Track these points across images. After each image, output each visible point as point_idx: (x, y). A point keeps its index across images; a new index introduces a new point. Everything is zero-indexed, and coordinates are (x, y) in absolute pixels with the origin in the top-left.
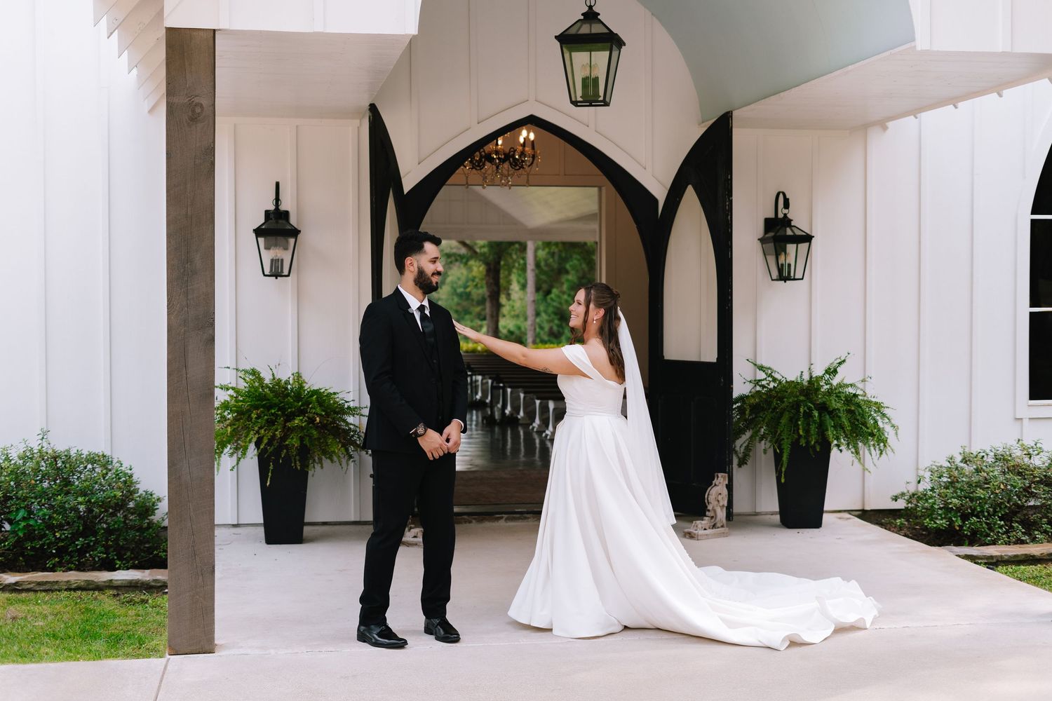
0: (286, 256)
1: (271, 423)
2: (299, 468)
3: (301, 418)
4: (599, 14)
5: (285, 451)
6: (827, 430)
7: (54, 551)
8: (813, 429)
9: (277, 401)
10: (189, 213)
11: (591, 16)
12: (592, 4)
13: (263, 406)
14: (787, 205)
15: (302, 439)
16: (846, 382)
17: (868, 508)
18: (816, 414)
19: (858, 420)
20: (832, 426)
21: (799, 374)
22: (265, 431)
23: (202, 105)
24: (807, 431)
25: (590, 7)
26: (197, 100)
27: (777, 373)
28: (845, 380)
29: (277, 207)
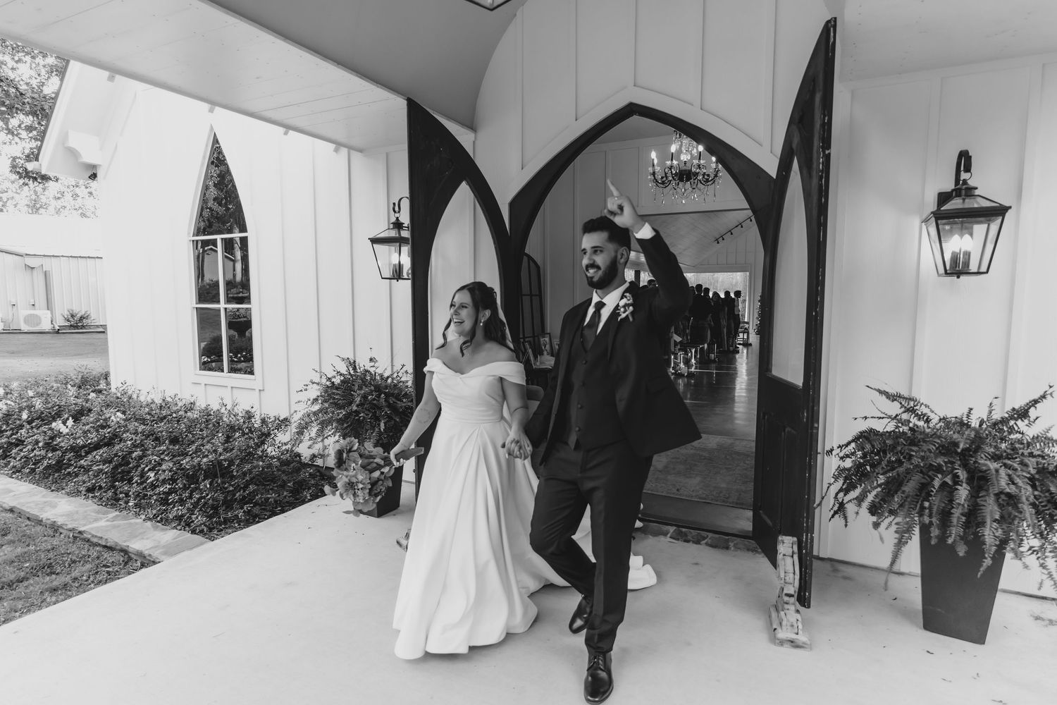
6: (983, 524)
8: (958, 517)
14: (968, 169)
20: (995, 521)
21: (966, 411)
27: (926, 406)
28: (1048, 430)
29: (398, 218)
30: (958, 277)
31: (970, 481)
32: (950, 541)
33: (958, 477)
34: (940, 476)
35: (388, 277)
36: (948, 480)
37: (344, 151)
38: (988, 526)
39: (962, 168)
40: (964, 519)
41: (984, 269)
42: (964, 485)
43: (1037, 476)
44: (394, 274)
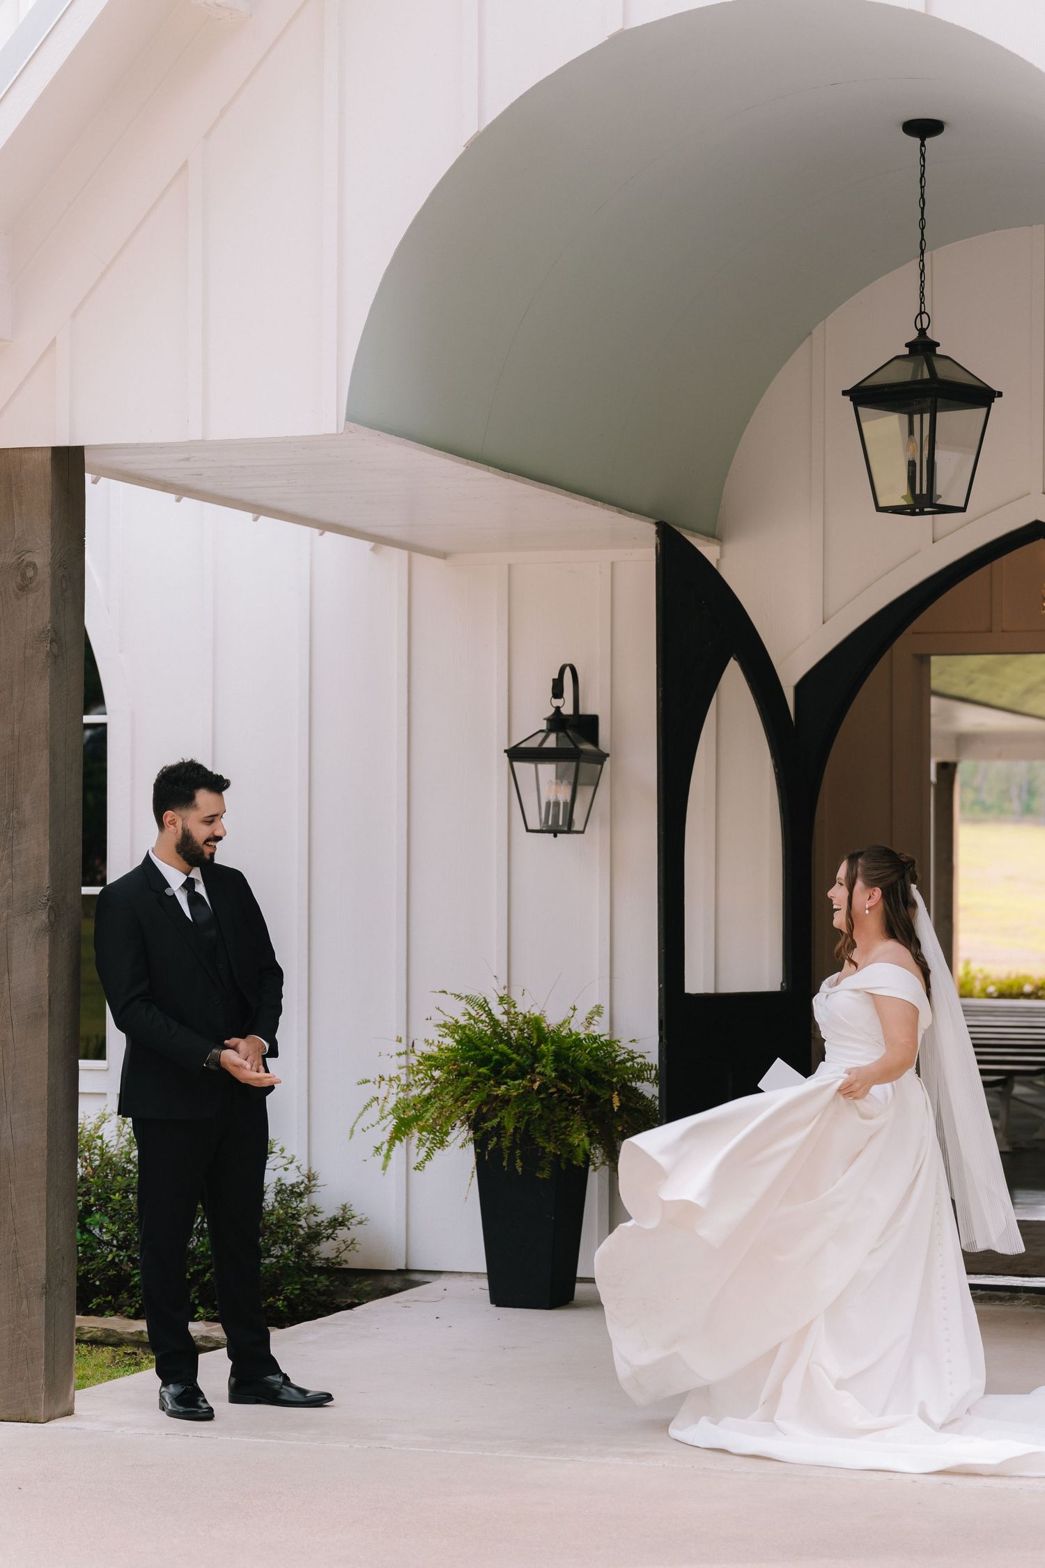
2: (520, 1170)
3: (517, 1082)
4: (938, 345)
5: (495, 1139)
7: (98, 1283)
10: (16, 733)
11: (923, 347)
12: (925, 326)
15: (519, 1118)
23: (35, 564)
25: (922, 332)
26: (28, 558)
29: (558, 709)
35: (538, 827)
37: (400, 556)
44: (550, 823)
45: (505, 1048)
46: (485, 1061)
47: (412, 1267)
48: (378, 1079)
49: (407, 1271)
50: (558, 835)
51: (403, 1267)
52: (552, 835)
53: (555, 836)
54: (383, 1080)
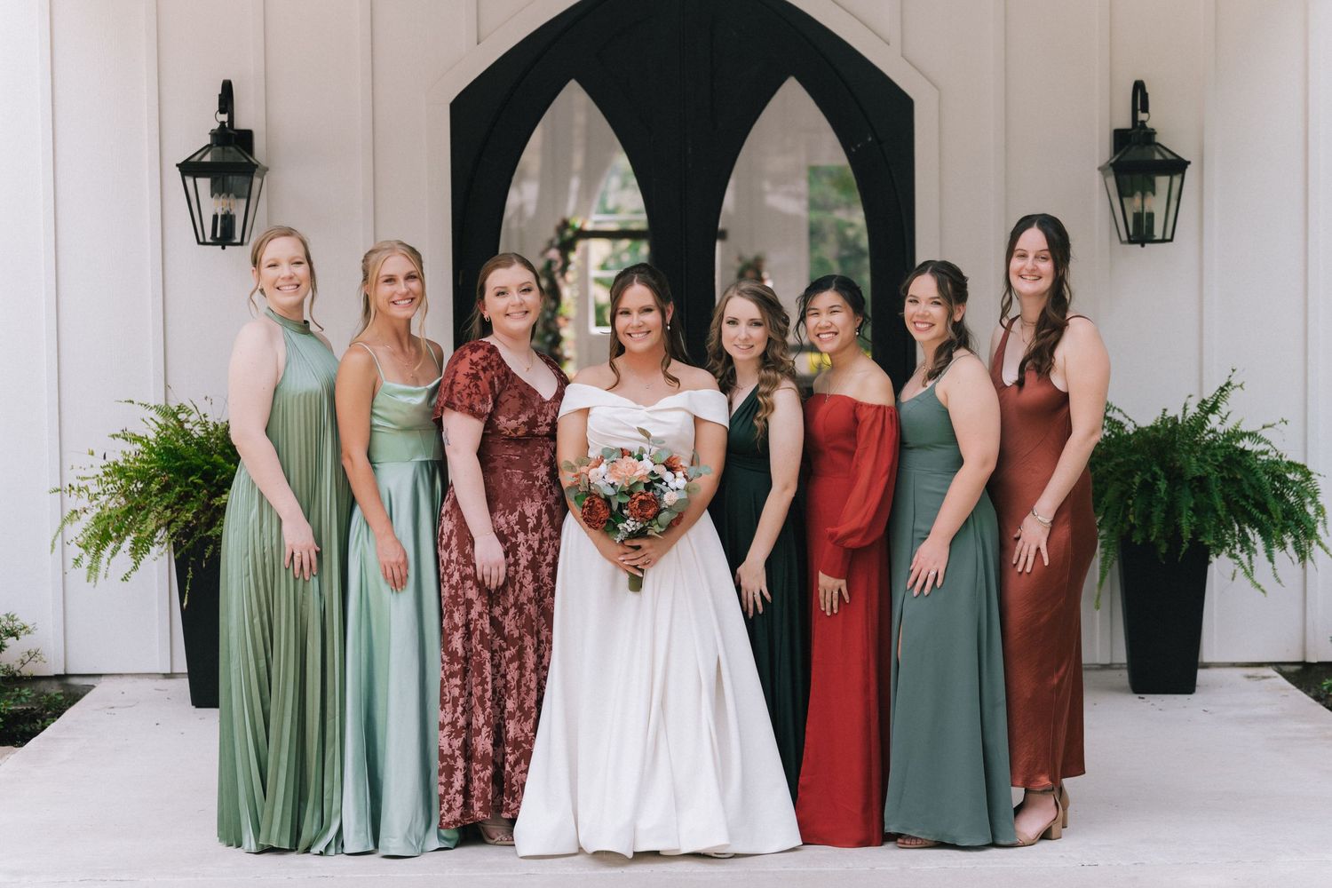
0: (238, 209)
1: (184, 498)
5: (211, 547)
6: (1180, 515)
8: (1158, 515)
9: (199, 462)
13: (178, 471)
14: (1145, 109)
16: (1243, 428)
17: (1312, 659)
18: (1162, 485)
19: (1246, 497)
20: (1191, 509)
21: (1160, 414)
22: (173, 512)
24: (1146, 518)
27: (1119, 410)
28: (1238, 425)
29: (223, 123)
30: (1143, 246)
31: (1168, 478)
32: (1152, 538)
33: (1156, 473)
34: (1139, 473)
35: (208, 240)
36: (1148, 477)
38: (1185, 513)
39: (1139, 107)
40: (1163, 515)
41: (1168, 236)
42: (1162, 480)
43: (1225, 465)
44: (218, 235)
45: (219, 457)
46: (191, 471)
47: (70, 672)
48: (68, 488)
49: (66, 676)
50: (227, 247)
51: (63, 673)
52: (220, 247)
53: (223, 248)
54: (73, 489)
